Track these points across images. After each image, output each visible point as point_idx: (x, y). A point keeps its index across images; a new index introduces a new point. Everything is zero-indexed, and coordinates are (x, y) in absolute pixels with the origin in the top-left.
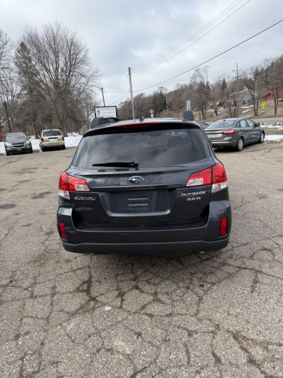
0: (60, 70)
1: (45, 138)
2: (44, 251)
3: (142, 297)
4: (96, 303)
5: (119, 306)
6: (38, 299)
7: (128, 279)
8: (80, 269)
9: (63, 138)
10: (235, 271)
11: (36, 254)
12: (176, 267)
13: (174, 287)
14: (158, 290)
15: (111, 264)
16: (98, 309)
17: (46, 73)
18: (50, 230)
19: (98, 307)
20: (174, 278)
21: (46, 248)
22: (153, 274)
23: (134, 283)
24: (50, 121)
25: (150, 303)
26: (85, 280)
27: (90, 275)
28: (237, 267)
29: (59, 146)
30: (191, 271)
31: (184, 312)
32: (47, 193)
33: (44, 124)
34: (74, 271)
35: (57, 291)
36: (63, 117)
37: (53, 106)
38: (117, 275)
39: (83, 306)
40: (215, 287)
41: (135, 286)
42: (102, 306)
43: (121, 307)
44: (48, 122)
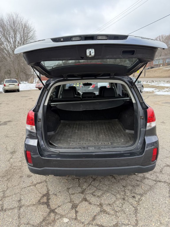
0: (17, 42)
1: (6, 84)
2: (10, 167)
3: (91, 208)
4: (55, 215)
5: (74, 217)
6: (7, 212)
7: (78, 192)
8: (39, 183)
9: (18, 85)
10: (154, 184)
11: (4, 170)
12: (111, 181)
13: (114, 199)
14: (102, 202)
15: (63, 179)
16: (58, 221)
17: (8, 44)
18: (13, 150)
19: (58, 219)
20: (112, 191)
21: (11, 165)
22: (96, 187)
23: (82, 196)
24: (10, 74)
25: (98, 214)
26: (44, 193)
27: (48, 189)
28: (154, 180)
29: (15, 90)
30: (123, 185)
31: (127, 222)
32: (9, 121)
33: (6, 76)
34: (35, 185)
35: (22, 204)
36: (18, 71)
37: (12, 65)
38: (68, 189)
39: (45, 218)
40: (143, 198)
41: (84, 198)
42: (61, 218)
43: (76, 219)
44: (8, 75)
